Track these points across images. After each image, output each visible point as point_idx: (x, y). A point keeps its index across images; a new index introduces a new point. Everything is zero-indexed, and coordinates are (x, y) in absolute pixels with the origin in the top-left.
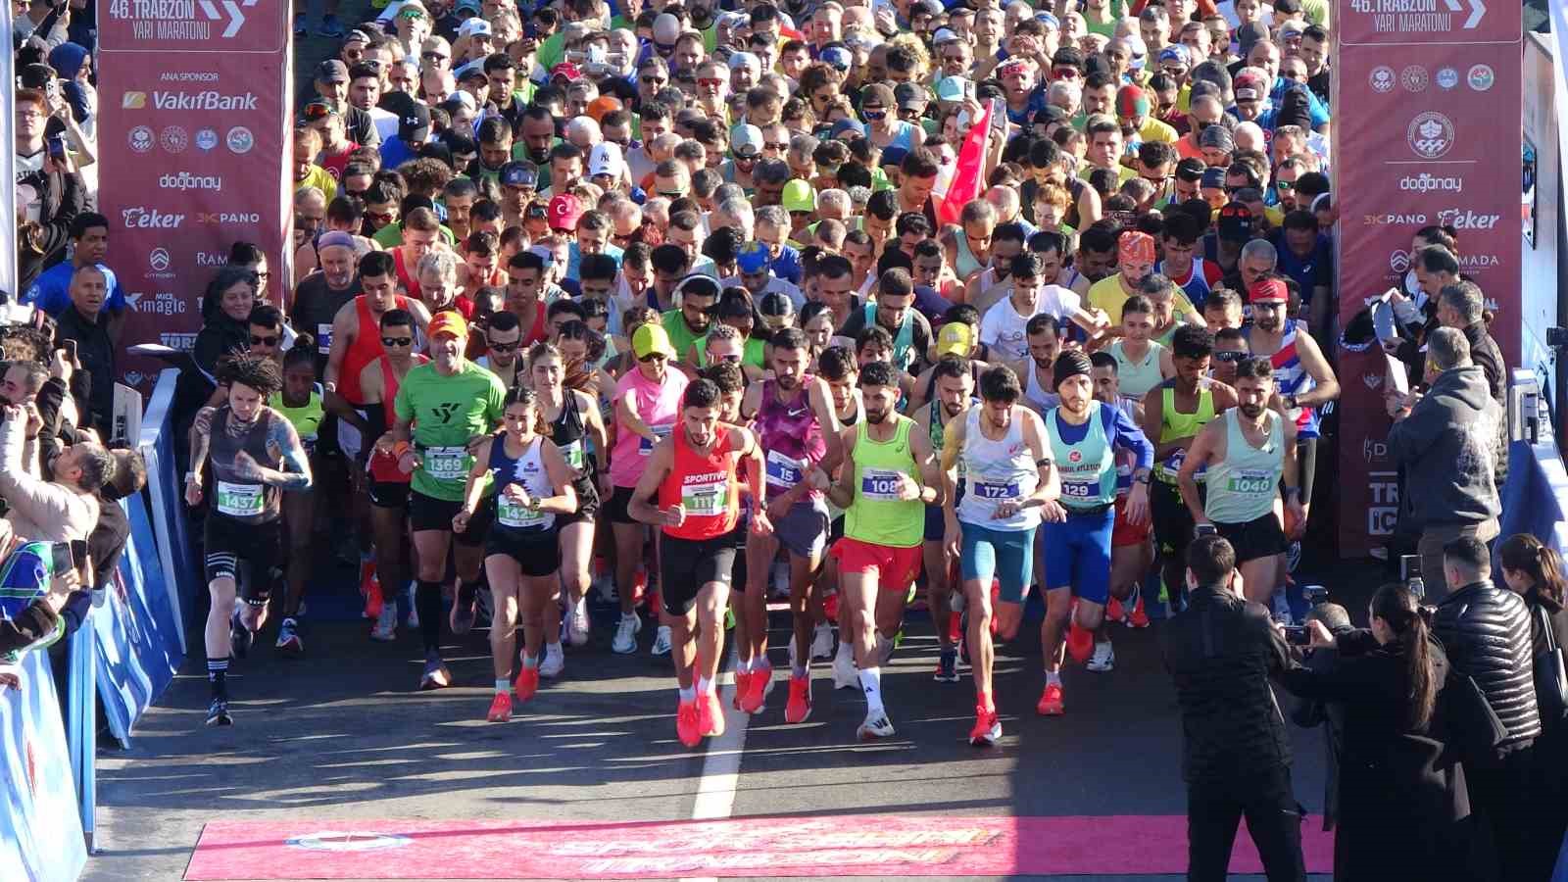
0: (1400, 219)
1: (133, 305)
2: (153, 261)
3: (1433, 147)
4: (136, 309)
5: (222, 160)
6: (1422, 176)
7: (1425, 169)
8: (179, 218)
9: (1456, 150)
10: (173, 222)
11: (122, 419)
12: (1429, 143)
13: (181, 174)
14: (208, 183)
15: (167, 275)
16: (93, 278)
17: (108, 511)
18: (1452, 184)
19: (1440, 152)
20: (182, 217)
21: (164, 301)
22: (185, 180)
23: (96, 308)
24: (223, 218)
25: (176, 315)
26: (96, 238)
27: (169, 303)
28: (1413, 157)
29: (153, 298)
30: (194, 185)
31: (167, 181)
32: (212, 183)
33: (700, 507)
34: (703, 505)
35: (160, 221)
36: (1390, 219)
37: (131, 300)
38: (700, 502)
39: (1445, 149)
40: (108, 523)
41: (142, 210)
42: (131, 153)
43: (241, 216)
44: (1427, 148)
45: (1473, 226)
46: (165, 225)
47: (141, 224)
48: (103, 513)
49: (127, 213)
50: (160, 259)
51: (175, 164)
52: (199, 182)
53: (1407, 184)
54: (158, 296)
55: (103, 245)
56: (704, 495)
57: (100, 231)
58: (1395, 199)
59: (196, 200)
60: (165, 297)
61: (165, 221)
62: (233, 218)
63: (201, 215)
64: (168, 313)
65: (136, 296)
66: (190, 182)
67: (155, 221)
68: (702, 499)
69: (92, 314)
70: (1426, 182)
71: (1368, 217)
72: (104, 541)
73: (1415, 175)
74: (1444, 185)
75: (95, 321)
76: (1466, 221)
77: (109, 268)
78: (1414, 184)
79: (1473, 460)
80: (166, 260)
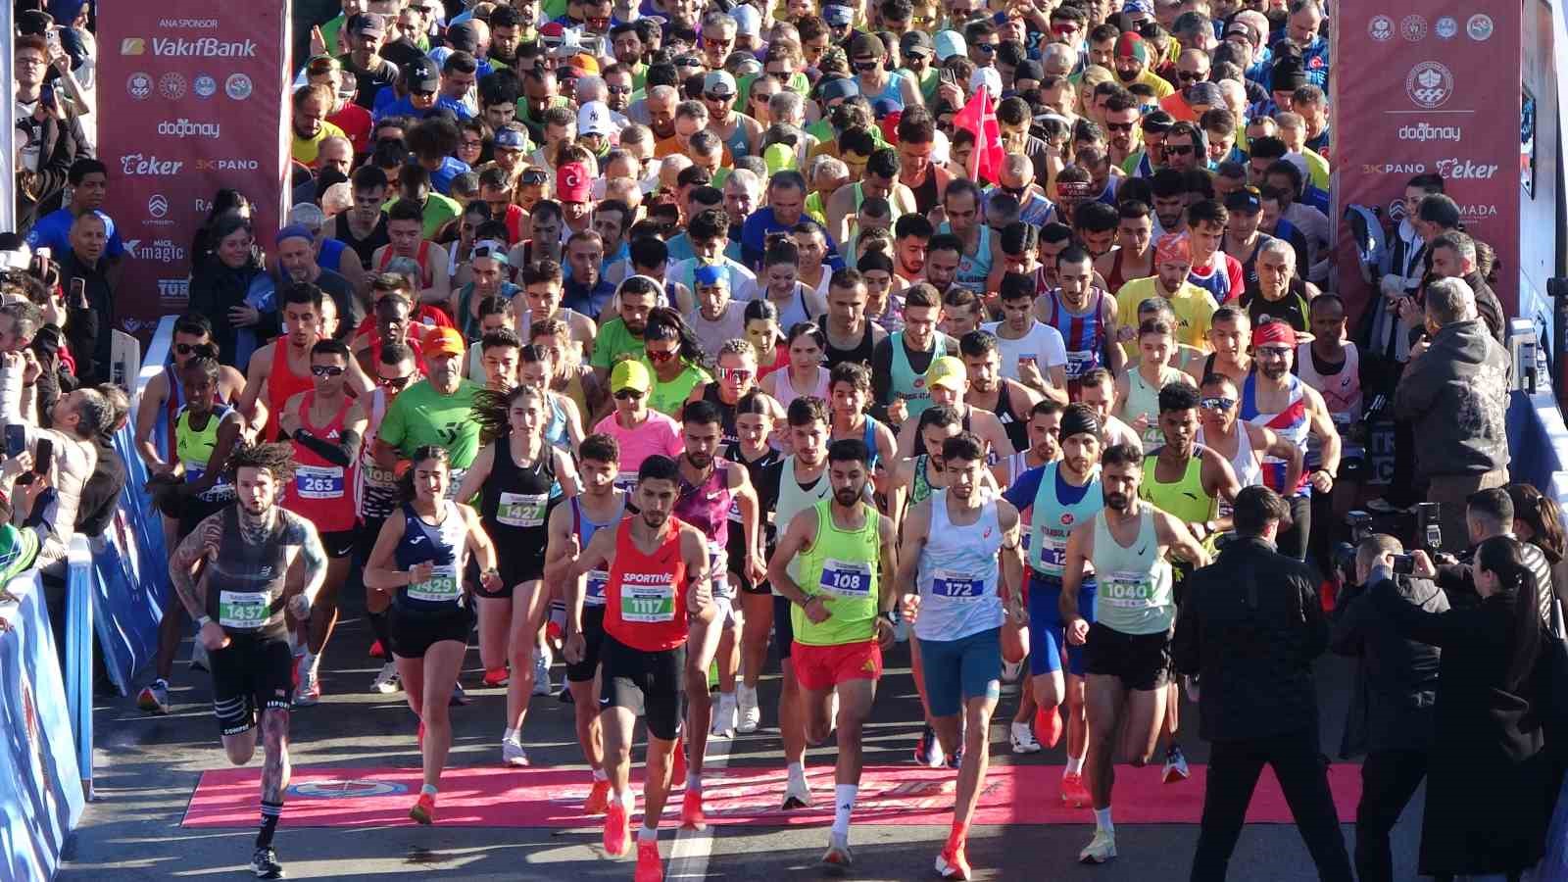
0: (1399, 169)
1: (131, 251)
2: (152, 207)
3: (1432, 96)
4: (133, 255)
5: (220, 107)
6: (1421, 125)
7: (1423, 118)
8: (177, 165)
9: (1455, 97)
10: (171, 169)
11: (120, 366)
12: (1428, 92)
13: (180, 121)
14: (206, 129)
15: (166, 222)
16: (93, 226)
17: (104, 457)
18: (1452, 134)
19: (1441, 100)
20: (181, 164)
21: (162, 248)
22: (183, 127)
23: (94, 258)
24: (222, 164)
25: (174, 261)
26: (93, 184)
27: (167, 250)
28: (1412, 106)
29: (151, 245)
30: (193, 132)
31: (165, 128)
32: (210, 130)
33: (640, 611)
34: (643, 610)
35: (158, 168)
36: (1389, 168)
37: (129, 246)
38: (640, 605)
39: (1444, 98)
40: (104, 470)
41: (140, 157)
42: (130, 99)
43: (240, 163)
44: (1425, 98)
45: (1472, 176)
46: (163, 172)
47: (139, 171)
48: (100, 460)
49: (125, 160)
50: (157, 205)
51: (174, 110)
52: (197, 129)
53: (1406, 133)
54: (156, 243)
55: (101, 191)
56: (644, 597)
57: (99, 176)
58: (1394, 148)
59: (194, 146)
60: (163, 243)
61: (163, 167)
62: (232, 165)
63: (200, 162)
64: (166, 259)
65: (134, 242)
66: (189, 129)
67: (153, 167)
68: (643, 602)
69: (91, 262)
70: (1424, 131)
71: (1367, 166)
72: (101, 489)
73: (1413, 124)
74: (1443, 135)
75: (94, 268)
76: (1464, 171)
77: (107, 214)
78: (1412, 133)
79: (1474, 414)
80: (164, 207)
